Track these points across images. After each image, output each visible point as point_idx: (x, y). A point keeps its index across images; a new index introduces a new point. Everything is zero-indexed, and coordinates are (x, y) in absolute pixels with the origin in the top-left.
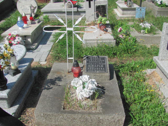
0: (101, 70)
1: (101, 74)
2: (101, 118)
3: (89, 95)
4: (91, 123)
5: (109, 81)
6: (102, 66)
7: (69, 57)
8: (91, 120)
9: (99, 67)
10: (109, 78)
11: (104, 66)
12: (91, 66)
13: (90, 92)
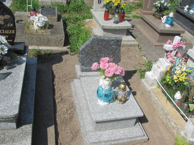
0: (51, 14)
1: (51, 17)
2: (49, 38)
3: (42, 25)
4: (43, 41)
5: (57, 22)
6: (52, 12)
7: (28, 5)
8: (43, 39)
9: (50, 13)
10: (57, 20)
11: (54, 13)
12: (44, 12)
13: (43, 23)
